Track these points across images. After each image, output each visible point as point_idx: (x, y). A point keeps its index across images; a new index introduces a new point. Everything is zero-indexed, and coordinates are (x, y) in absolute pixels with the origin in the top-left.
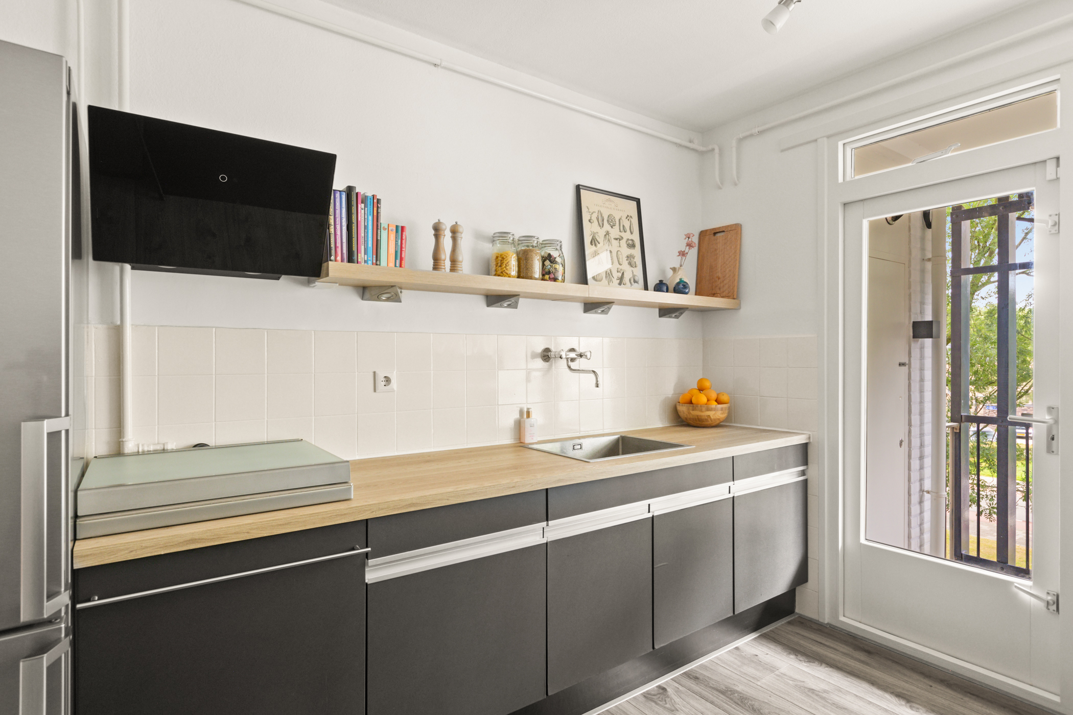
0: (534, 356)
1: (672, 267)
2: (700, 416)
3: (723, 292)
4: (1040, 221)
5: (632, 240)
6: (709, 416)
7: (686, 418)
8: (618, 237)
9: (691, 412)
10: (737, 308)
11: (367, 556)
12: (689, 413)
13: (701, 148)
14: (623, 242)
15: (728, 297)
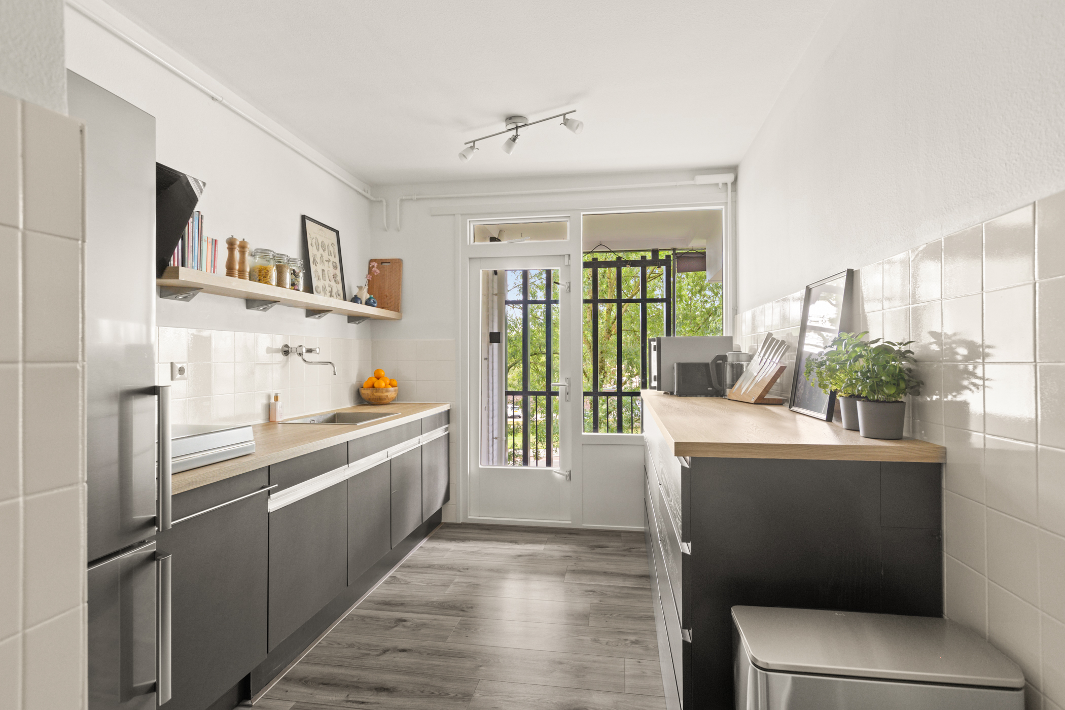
0: (277, 351)
1: (359, 285)
2: (381, 396)
3: (390, 307)
4: (562, 285)
5: (335, 262)
6: (387, 396)
7: (370, 399)
8: (327, 259)
9: (375, 394)
10: (400, 319)
11: (269, 493)
12: (373, 395)
13: (373, 198)
14: (331, 263)
15: (394, 310)
